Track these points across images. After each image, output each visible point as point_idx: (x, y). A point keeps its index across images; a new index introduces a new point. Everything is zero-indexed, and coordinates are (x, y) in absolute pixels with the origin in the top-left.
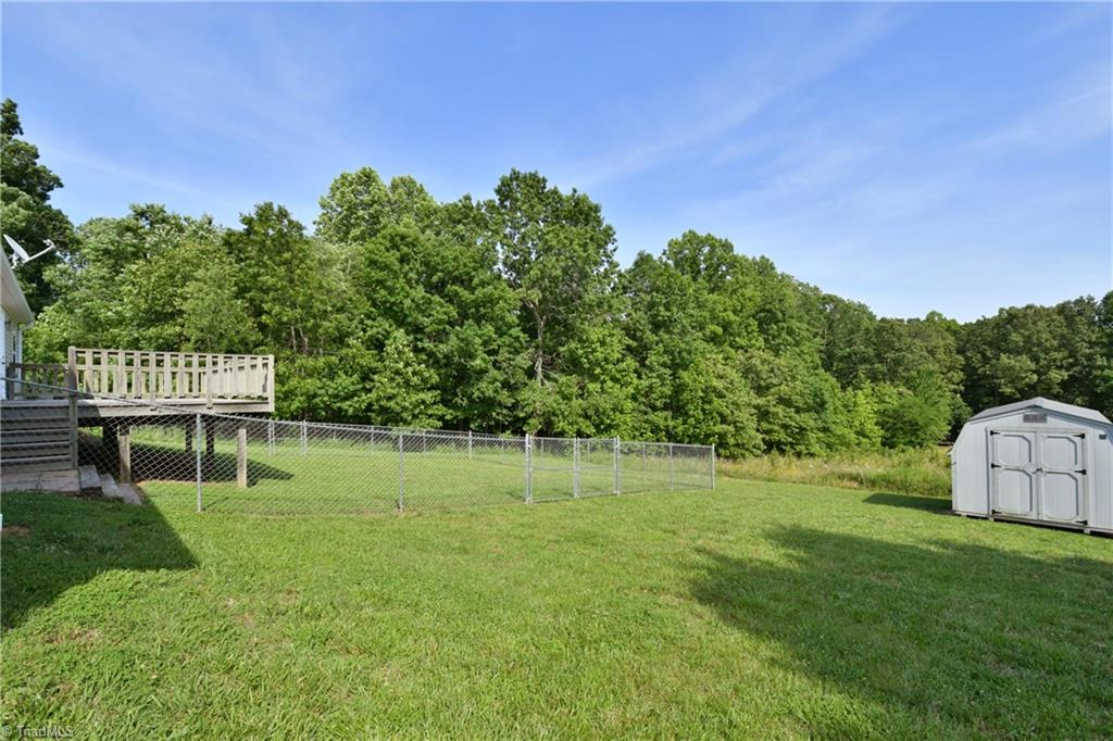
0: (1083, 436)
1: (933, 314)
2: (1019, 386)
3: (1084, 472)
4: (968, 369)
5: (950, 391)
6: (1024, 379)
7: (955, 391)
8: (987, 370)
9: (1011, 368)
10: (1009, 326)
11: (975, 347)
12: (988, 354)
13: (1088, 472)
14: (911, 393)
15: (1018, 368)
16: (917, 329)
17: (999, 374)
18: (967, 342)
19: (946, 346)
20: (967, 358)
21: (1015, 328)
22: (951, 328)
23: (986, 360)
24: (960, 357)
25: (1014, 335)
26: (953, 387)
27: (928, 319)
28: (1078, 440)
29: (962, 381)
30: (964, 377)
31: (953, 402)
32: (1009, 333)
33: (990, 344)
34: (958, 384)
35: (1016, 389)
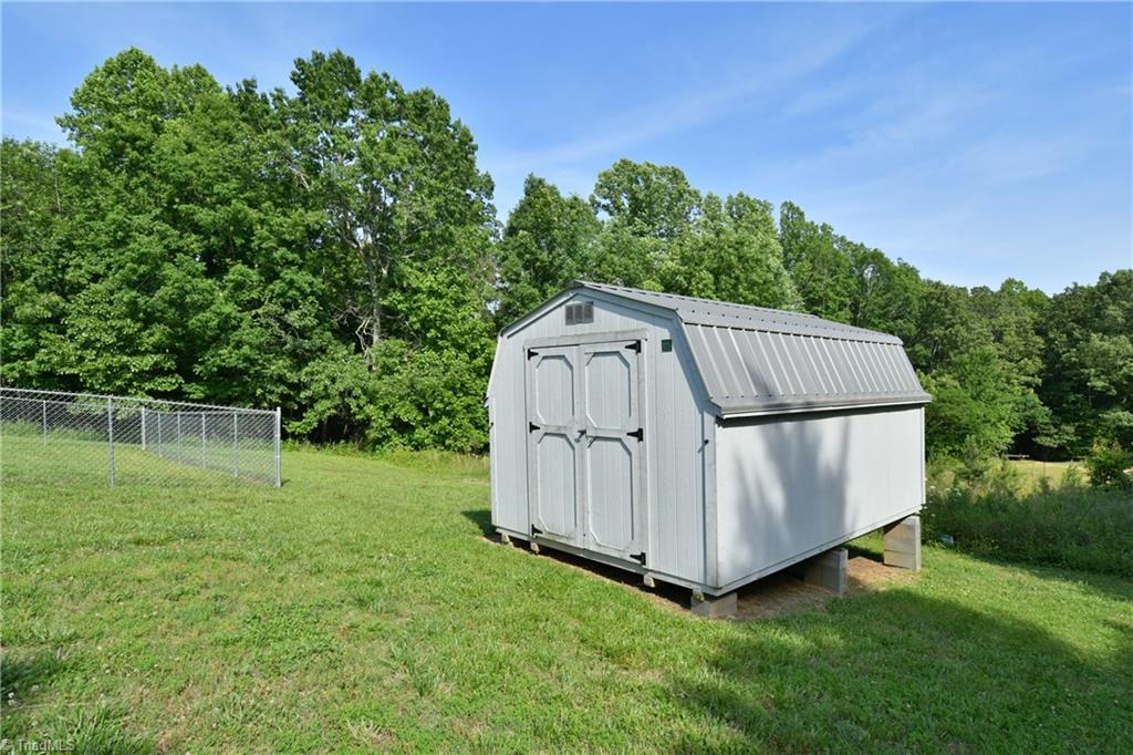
0: (637, 347)
1: (1010, 282)
2: (1116, 377)
3: (639, 435)
4: (1050, 355)
5: (1020, 384)
6: (1121, 368)
7: (1028, 385)
8: (1071, 356)
9: (1105, 354)
10: (1106, 296)
11: (1060, 325)
12: (1077, 334)
13: (647, 435)
14: (957, 383)
15: (1112, 353)
16: (983, 302)
17: (1088, 361)
18: (1051, 318)
19: (1019, 324)
20: (1049, 341)
21: (1114, 298)
22: (1034, 300)
23: (1073, 342)
24: (1039, 339)
25: (1111, 307)
26: (1024, 378)
27: (1003, 290)
28: (630, 354)
29: (1041, 371)
30: (1044, 367)
31: (1023, 399)
32: (1105, 305)
33: (1079, 321)
34: (1033, 376)
35: (1112, 383)
